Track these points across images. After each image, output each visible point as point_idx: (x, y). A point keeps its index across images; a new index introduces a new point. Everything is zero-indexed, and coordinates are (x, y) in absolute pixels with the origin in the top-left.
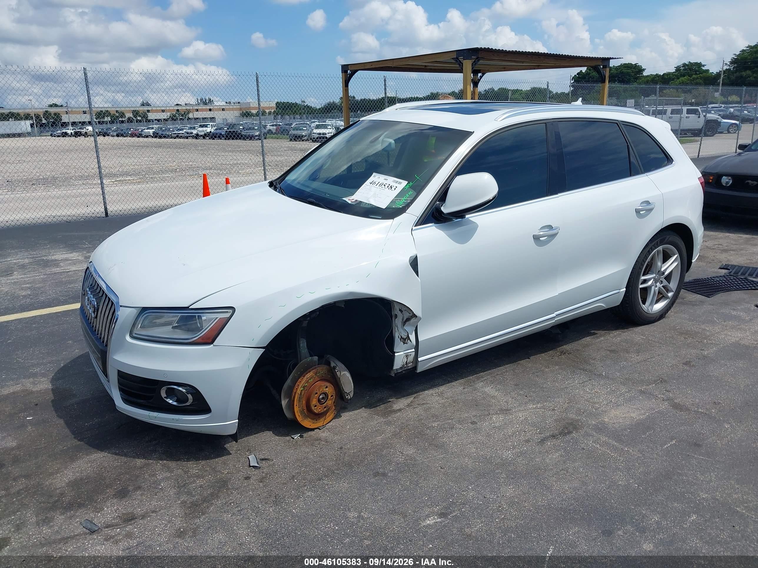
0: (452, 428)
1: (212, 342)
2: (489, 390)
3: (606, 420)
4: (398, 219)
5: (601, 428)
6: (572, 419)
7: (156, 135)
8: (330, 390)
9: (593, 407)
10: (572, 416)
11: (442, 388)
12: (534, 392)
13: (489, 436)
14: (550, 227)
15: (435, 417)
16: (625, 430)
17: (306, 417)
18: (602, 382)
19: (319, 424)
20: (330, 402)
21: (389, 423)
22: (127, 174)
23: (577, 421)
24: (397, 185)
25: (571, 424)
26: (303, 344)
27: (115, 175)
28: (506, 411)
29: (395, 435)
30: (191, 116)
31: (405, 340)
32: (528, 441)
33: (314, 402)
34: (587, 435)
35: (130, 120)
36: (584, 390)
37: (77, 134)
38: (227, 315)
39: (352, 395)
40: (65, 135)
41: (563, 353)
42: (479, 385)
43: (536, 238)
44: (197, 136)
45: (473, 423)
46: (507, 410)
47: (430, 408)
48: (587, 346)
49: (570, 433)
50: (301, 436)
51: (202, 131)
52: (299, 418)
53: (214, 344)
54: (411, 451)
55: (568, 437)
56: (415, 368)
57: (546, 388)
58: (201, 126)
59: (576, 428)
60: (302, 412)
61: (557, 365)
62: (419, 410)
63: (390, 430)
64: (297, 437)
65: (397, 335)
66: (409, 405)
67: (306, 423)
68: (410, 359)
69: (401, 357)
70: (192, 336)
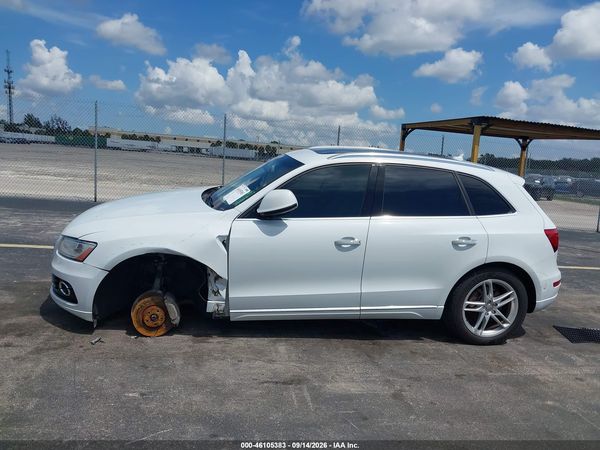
1: (83, 261)
8: (161, 314)
14: (352, 239)
17: (140, 326)
19: (152, 334)
20: (159, 322)
26: (157, 282)
31: (216, 293)
33: (147, 318)
38: (93, 247)
39: (177, 322)
43: (338, 244)
49: (290, 384)
50: (137, 338)
52: (136, 326)
56: (228, 317)
59: (298, 383)
60: (138, 322)
64: (134, 338)
65: (210, 288)
67: (141, 331)
68: (221, 308)
69: (213, 304)
70: (76, 255)
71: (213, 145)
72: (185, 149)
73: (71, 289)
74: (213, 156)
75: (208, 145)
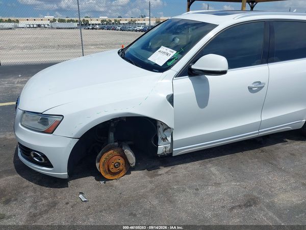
0: (184, 191)
1: (52, 133)
2: (213, 169)
3: (276, 201)
4: (165, 73)
5: (271, 206)
6: (254, 196)
7: (121, 30)
8: (121, 161)
9: (270, 190)
10: (255, 194)
11: (188, 165)
12: (238, 175)
13: (202, 199)
14: (260, 83)
15: (178, 182)
16: (286, 210)
17: (107, 173)
18: (280, 174)
19: (116, 177)
20: (121, 168)
21: (151, 182)
22: (102, 45)
23: (257, 198)
24: (171, 53)
25: (253, 199)
26: (111, 135)
27: (97, 45)
28: (217, 184)
29: (152, 190)
30: (136, 22)
31: (165, 139)
32: (223, 207)
33: (112, 166)
34: (261, 209)
35: (113, 24)
36: (268, 178)
37: (93, 29)
38: (60, 120)
39: (134, 164)
40: (89, 29)
41: (262, 151)
42: (209, 165)
43: (250, 89)
44: (136, 31)
45: (197, 189)
46: (219, 184)
47: (177, 176)
48: (278, 149)
49: (250, 206)
50: (105, 183)
51: (138, 28)
52: (103, 174)
53: (54, 133)
54: (155, 202)
55: (248, 209)
56: (172, 154)
57: (246, 172)
58: (138, 26)
59: (255, 203)
60: (105, 171)
61: (257, 158)
62: (171, 177)
63: (150, 186)
64: (102, 182)
65: (159, 137)
66: (167, 173)
67: (107, 177)
68: (168, 149)
69: (162, 148)
70: (44, 128)
71: (51, 22)
72: (35, 26)
73: (44, 156)
74: (52, 28)
75: (48, 22)
